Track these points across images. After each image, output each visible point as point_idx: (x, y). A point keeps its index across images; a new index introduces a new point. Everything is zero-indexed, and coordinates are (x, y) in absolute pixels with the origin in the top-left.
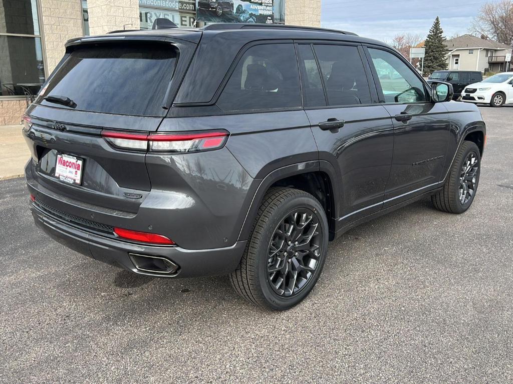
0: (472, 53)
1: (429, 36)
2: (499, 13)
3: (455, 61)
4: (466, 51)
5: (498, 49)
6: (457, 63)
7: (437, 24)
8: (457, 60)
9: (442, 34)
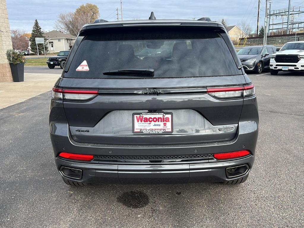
0: (60, 41)
1: (33, 31)
2: (69, 19)
3: (51, 46)
4: (56, 40)
5: (73, 39)
6: (52, 47)
7: (37, 24)
8: (52, 45)
9: (41, 30)
